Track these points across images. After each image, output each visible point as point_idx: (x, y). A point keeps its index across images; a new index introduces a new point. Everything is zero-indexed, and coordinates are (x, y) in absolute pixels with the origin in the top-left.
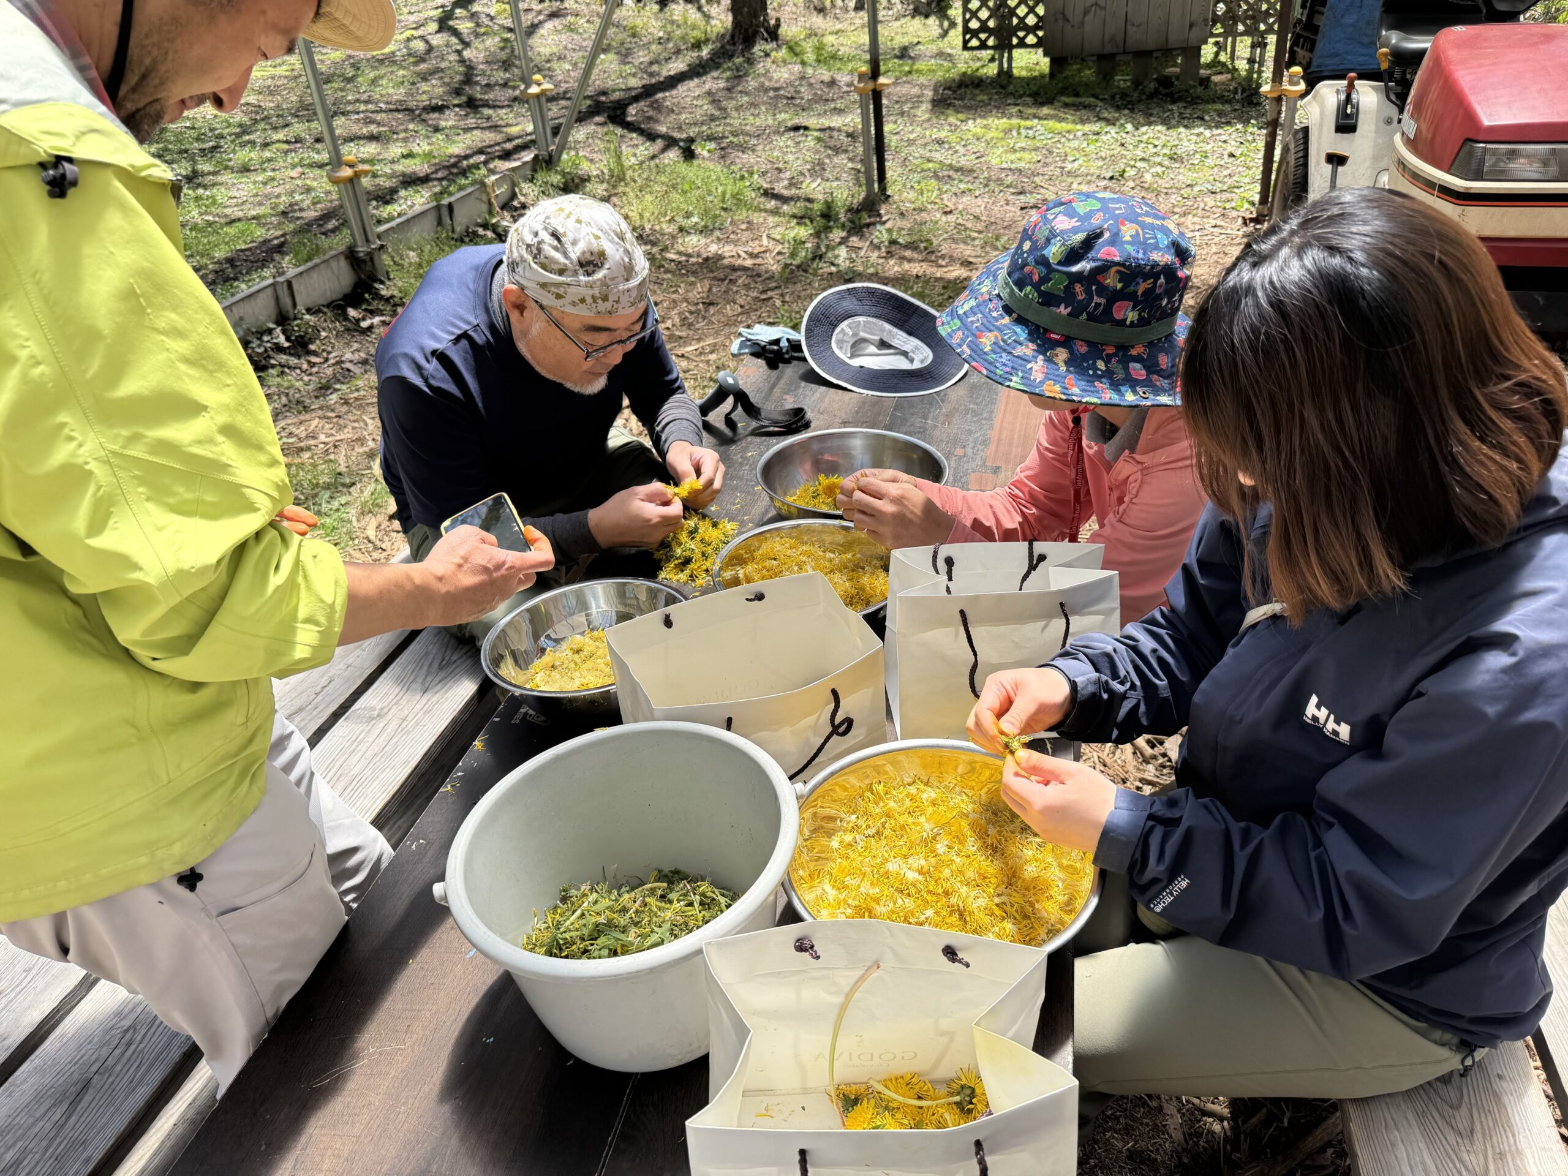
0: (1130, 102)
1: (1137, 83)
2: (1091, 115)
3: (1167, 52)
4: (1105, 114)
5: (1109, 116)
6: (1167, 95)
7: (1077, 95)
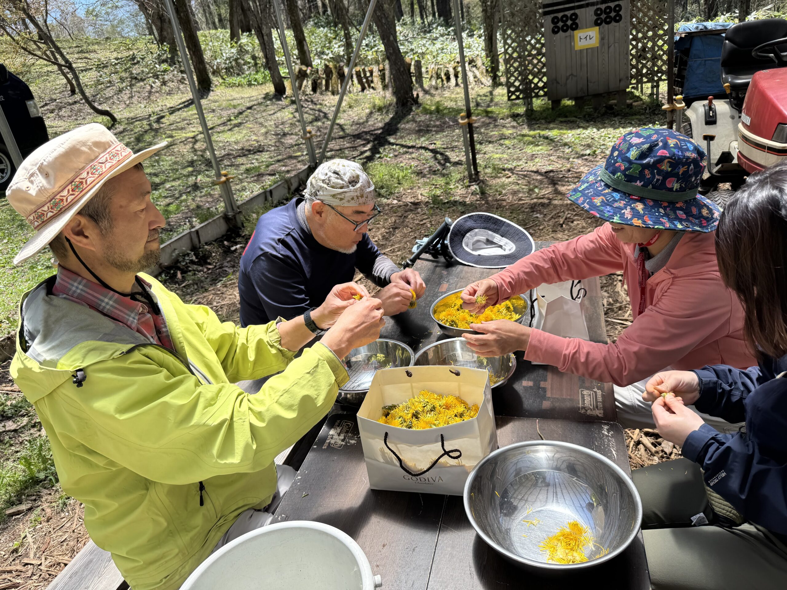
0: (593, 118)
1: (596, 109)
2: (575, 125)
3: (609, 94)
4: (582, 125)
5: (584, 126)
6: (611, 113)
7: (566, 117)
